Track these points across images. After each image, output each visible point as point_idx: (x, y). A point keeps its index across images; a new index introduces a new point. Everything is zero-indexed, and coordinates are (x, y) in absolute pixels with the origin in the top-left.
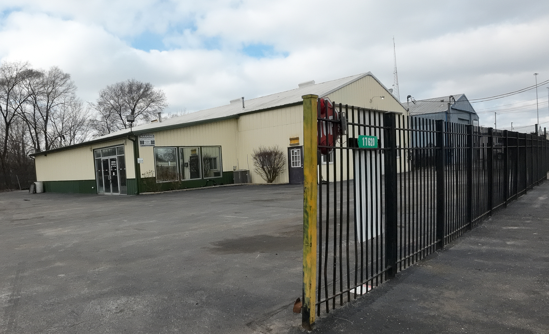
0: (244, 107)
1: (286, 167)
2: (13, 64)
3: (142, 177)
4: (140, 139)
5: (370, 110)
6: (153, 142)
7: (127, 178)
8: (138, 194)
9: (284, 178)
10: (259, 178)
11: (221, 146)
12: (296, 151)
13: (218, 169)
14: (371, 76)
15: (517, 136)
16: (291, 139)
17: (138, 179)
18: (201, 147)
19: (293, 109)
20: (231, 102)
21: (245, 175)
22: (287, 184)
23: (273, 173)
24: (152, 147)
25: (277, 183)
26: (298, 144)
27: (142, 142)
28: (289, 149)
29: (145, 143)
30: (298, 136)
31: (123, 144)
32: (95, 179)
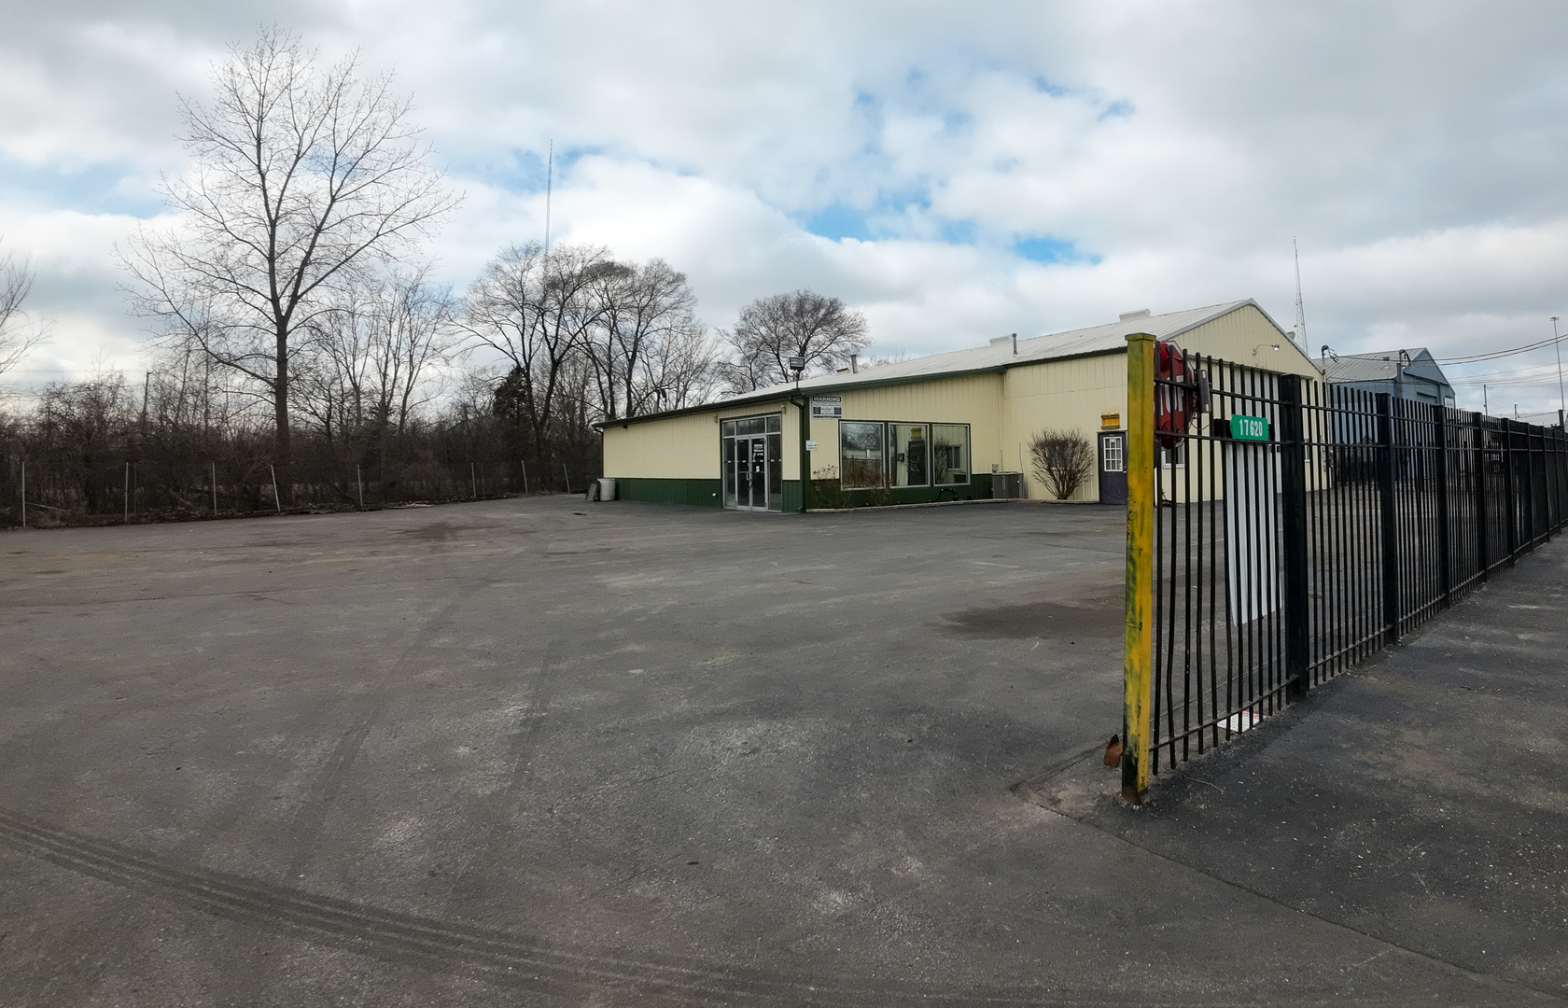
0: (1015, 352)
1: (1094, 471)
2: (578, 249)
3: (813, 477)
4: (813, 405)
5: (1252, 368)
6: (838, 411)
7: (784, 478)
8: (803, 510)
9: (1090, 491)
10: (1041, 489)
11: (969, 424)
12: (1113, 441)
13: (963, 468)
14: (1254, 306)
15: (1526, 431)
16: (1104, 418)
17: (804, 481)
18: (931, 424)
19: (1108, 360)
20: (991, 341)
21: (1014, 483)
22: (1095, 503)
23: (1069, 481)
24: (837, 420)
25: (1076, 501)
26: (1119, 427)
27: (817, 410)
28: (1100, 435)
29: (822, 411)
30: (1117, 413)
31: (780, 412)
32: (719, 477)
